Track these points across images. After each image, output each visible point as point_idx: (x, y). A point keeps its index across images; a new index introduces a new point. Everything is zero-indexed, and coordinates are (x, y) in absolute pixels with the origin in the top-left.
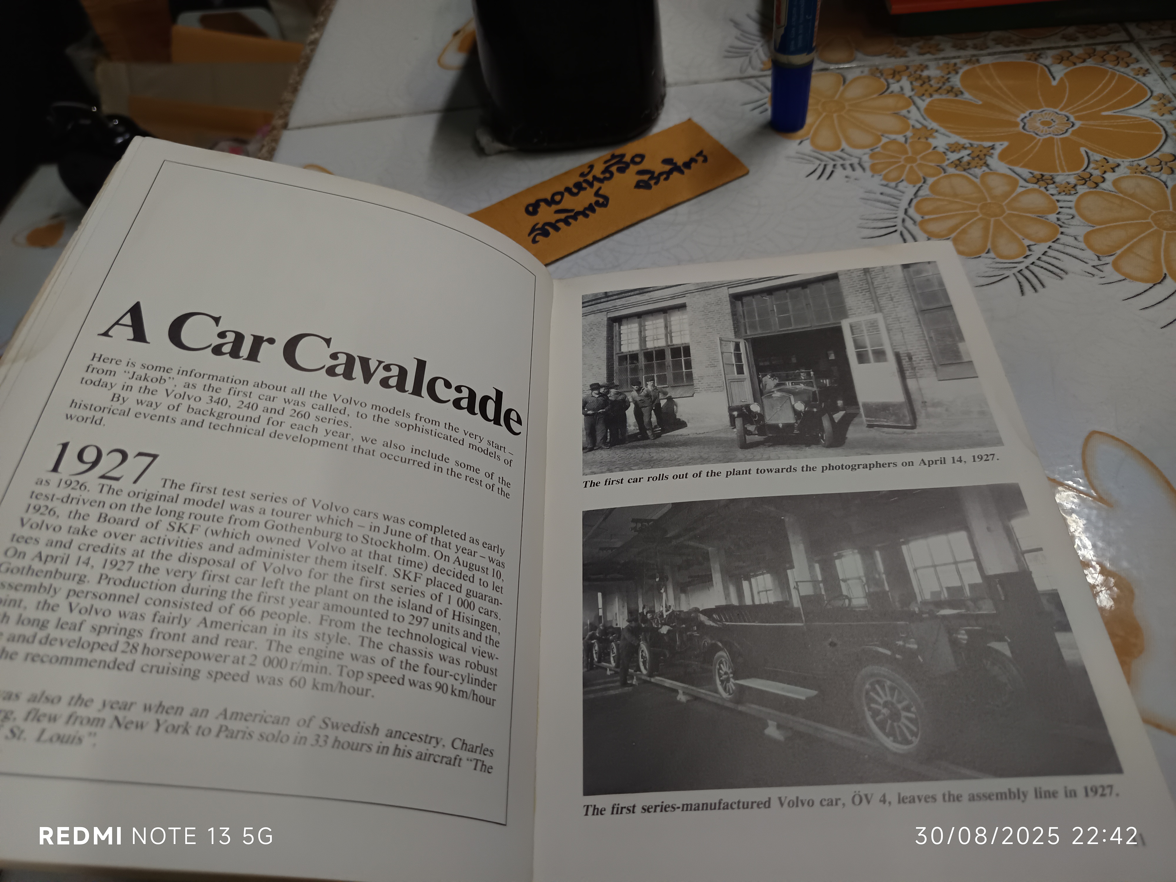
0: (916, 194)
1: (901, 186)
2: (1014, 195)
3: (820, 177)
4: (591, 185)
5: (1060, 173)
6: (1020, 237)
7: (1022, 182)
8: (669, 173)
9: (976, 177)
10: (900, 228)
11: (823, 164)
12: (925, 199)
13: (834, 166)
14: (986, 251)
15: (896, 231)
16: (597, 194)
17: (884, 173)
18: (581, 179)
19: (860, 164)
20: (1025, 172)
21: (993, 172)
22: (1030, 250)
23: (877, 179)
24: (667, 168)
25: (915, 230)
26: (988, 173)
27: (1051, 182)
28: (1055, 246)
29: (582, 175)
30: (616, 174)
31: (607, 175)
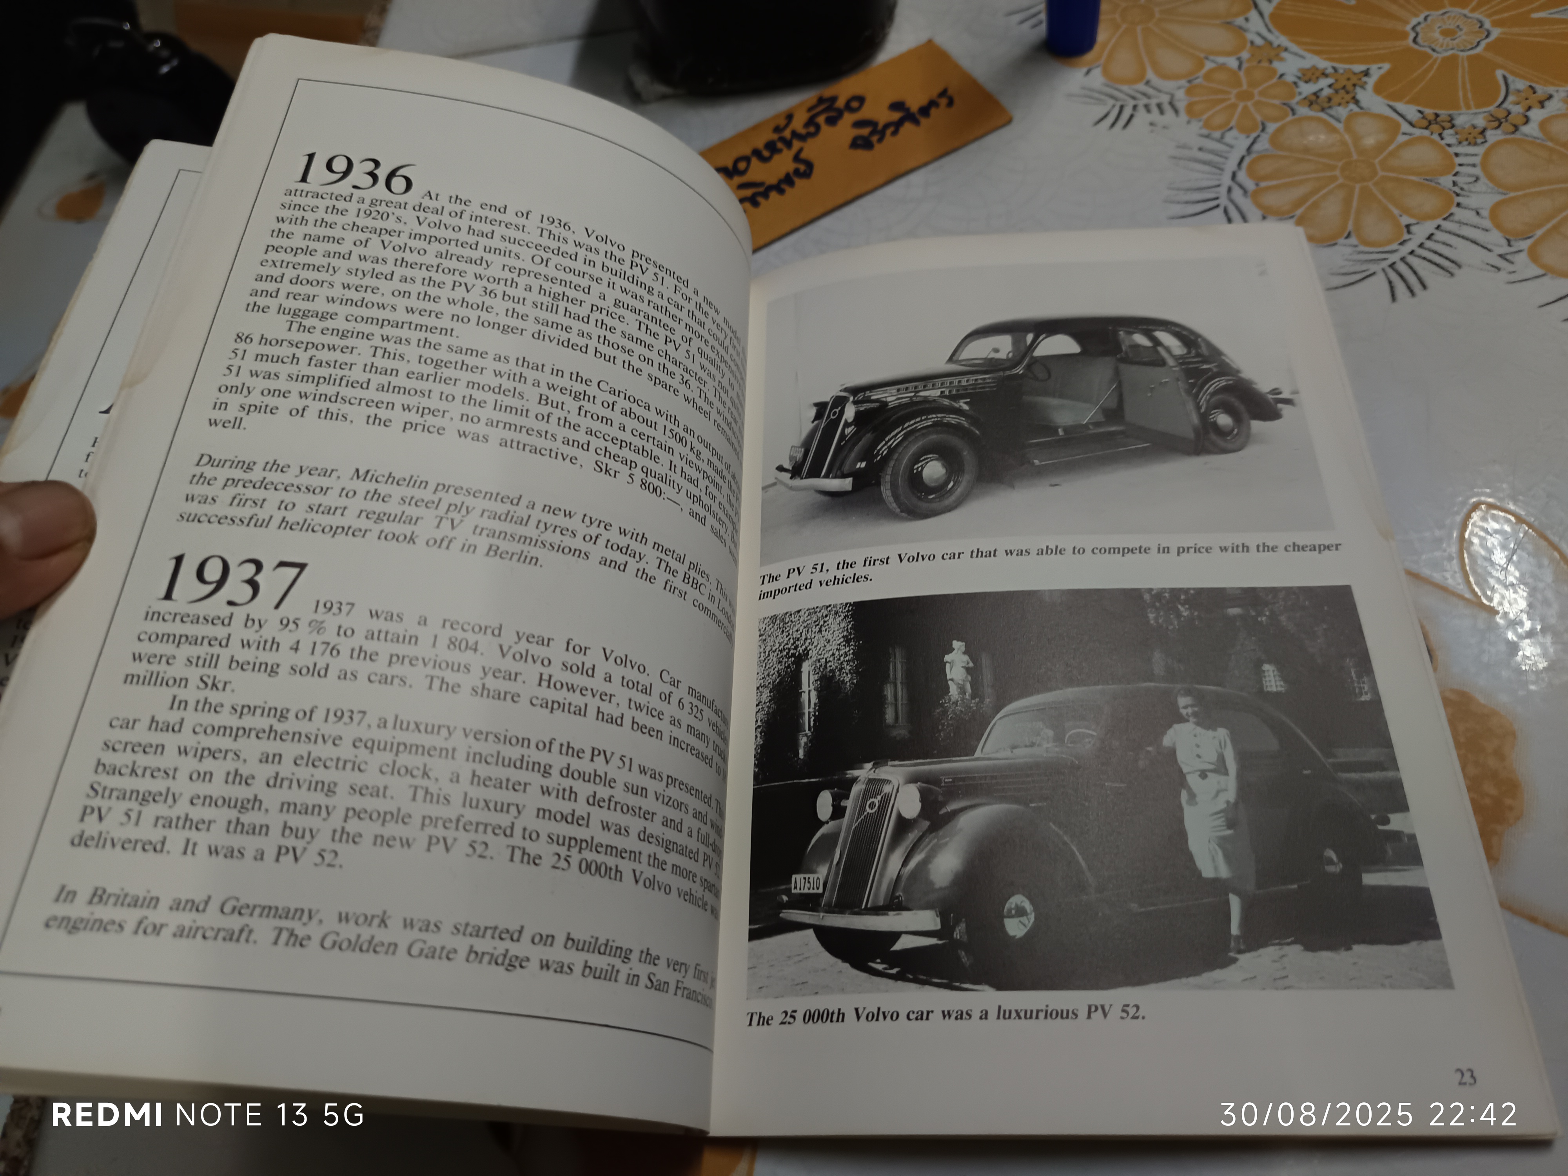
0: (1249, 149)
1: (1229, 137)
2: (1392, 147)
3: (1113, 125)
4: (789, 144)
5: (1464, 110)
6: (1396, 212)
7: (1405, 127)
8: (897, 125)
9: (1338, 120)
10: (1224, 201)
11: (1118, 104)
12: (1263, 157)
13: (1135, 107)
14: (1346, 234)
15: (1217, 206)
16: (797, 158)
17: (1205, 117)
18: (775, 137)
19: (1171, 104)
20: (1411, 111)
21: (1365, 112)
22: (1409, 232)
23: (1196, 127)
24: (896, 116)
25: (1246, 204)
26: (1357, 114)
27: (1449, 125)
28: (1447, 225)
29: (777, 129)
30: (825, 128)
31: (812, 129)
